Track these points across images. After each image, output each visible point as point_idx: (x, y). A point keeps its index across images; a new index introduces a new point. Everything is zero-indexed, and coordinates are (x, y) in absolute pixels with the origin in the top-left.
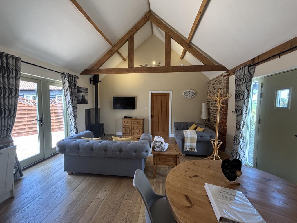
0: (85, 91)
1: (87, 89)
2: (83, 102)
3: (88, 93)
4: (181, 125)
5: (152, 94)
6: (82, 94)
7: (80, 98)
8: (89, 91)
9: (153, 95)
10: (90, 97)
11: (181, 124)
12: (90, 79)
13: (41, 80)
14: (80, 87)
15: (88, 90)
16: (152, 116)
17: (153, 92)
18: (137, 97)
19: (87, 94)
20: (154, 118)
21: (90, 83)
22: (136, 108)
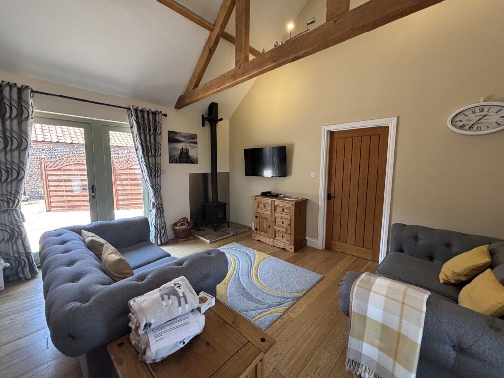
0: (188, 141)
1: (194, 137)
2: (182, 160)
3: (196, 143)
4: (416, 238)
5: (332, 134)
6: (179, 146)
7: (177, 153)
8: (199, 140)
9: (336, 137)
10: (201, 152)
11: (420, 236)
12: (203, 116)
13: (91, 123)
14: (176, 133)
15: (196, 138)
16: (329, 197)
17: (335, 128)
18: (292, 146)
19: (195, 145)
20: (337, 202)
21: (203, 125)
22: (290, 175)
